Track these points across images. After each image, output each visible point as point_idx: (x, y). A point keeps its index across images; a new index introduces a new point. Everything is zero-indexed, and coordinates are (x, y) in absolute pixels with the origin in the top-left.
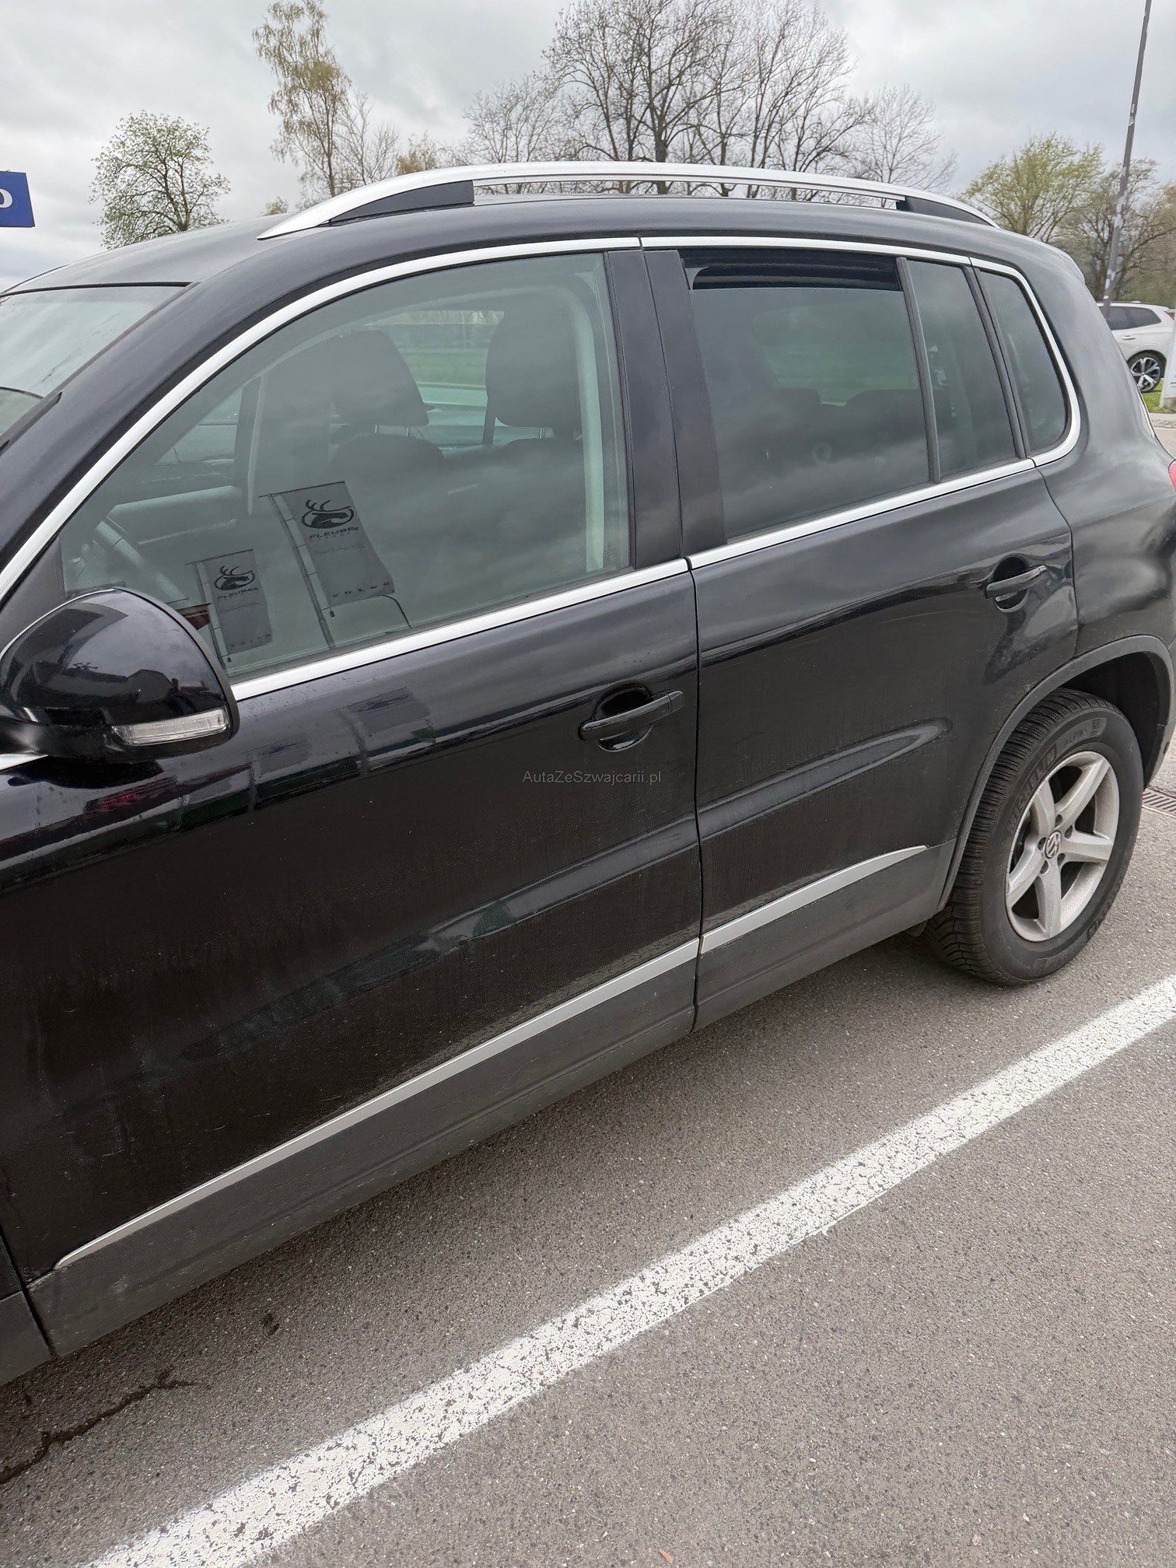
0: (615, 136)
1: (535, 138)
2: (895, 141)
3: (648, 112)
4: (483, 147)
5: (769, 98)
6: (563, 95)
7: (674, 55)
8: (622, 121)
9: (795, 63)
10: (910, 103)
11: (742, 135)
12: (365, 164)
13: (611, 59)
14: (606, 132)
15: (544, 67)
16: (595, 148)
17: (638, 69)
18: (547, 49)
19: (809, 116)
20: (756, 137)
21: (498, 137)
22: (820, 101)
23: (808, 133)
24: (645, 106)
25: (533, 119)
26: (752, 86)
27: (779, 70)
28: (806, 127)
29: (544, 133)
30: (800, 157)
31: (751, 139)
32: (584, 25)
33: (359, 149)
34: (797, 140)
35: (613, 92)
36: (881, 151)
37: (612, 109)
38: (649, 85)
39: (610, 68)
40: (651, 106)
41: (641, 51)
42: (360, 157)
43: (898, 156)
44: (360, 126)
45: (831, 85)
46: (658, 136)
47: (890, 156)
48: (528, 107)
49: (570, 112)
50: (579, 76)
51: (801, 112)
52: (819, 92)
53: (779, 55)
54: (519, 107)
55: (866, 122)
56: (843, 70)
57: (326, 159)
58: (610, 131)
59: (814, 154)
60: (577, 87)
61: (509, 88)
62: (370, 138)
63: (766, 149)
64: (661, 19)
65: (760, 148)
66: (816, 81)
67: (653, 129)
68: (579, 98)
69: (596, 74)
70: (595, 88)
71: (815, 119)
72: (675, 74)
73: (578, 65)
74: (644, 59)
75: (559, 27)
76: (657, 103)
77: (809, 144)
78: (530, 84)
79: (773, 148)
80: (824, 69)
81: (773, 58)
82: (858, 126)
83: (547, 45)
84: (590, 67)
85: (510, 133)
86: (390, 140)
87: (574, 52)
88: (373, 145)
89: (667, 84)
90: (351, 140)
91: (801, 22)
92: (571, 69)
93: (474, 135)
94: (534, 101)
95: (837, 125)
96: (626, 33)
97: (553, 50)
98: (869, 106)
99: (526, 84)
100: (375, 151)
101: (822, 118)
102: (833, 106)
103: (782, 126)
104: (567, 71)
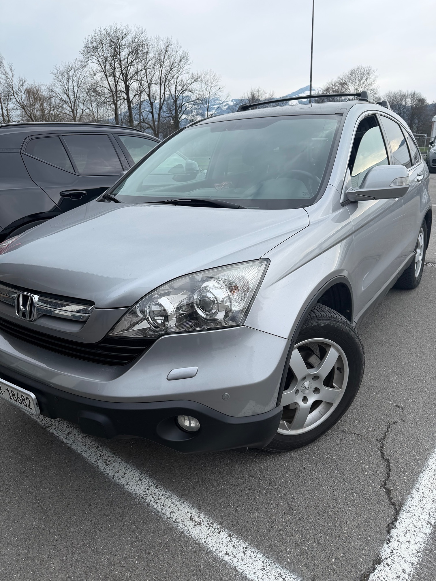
0: (109, 82)
1: (80, 82)
2: (209, 88)
3: (121, 74)
4: (59, 85)
5: (164, 72)
6: (89, 68)
7: (129, 55)
8: (111, 77)
9: (172, 60)
10: (213, 75)
11: (156, 84)
12: (14, 89)
13: (106, 55)
14: (106, 81)
15: (81, 57)
16: (103, 86)
17: (116, 59)
18: (81, 51)
19: (178, 78)
20: (161, 85)
21: (65, 81)
22: (182, 73)
23: (178, 84)
24: (120, 72)
25: (79, 76)
26: (157, 67)
27: (166, 62)
28: (178, 82)
29: (83, 80)
30: (177, 92)
31: (159, 86)
32: (94, 43)
33: (11, 84)
34: (175, 86)
35: (108, 67)
36: (205, 91)
37: (108, 74)
38: (121, 65)
39: (106, 59)
40: (122, 73)
41: (116, 54)
42: (12, 87)
43: (211, 93)
44: (11, 76)
45: (185, 68)
46: (125, 83)
47: (208, 93)
48: (76, 71)
49: (92, 73)
50: (94, 60)
51: (176, 77)
52: (181, 70)
53: (166, 57)
54: (73, 71)
55: (198, 81)
56: (189, 63)
58: (108, 81)
59: (181, 91)
60: (94, 65)
61: (68, 64)
62: (15, 81)
63: (165, 89)
64: (123, 42)
65: (163, 88)
66: (180, 66)
67: (124, 81)
68: (95, 68)
69: (101, 60)
70: (101, 65)
71: (181, 80)
72: (129, 62)
73: (94, 57)
74: (118, 56)
75: (85, 43)
76: (124, 72)
77: (179, 88)
78: (76, 63)
79: (167, 89)
80: (182, 62)
81: (164, 58)
82: (196, 82)
83: (81, 49)
84: (98, 58)
85: (69, 80)
86: (23, 81)
87: (91, 52)
88: (17, 83)
89: (127, 65)
90: (7, 80)
91: (173, 46)
92: (91, 58)
93: (55, 80)
94: (78, 69)
95: (188, 82)
96: (110, 46)
97: (84, 51)
98: (199, 75)
99: (75, 63)
100: (18, 85)
101: (183, 79)
102: (186, 75)
103: (169, 82)
104: (89, 59)
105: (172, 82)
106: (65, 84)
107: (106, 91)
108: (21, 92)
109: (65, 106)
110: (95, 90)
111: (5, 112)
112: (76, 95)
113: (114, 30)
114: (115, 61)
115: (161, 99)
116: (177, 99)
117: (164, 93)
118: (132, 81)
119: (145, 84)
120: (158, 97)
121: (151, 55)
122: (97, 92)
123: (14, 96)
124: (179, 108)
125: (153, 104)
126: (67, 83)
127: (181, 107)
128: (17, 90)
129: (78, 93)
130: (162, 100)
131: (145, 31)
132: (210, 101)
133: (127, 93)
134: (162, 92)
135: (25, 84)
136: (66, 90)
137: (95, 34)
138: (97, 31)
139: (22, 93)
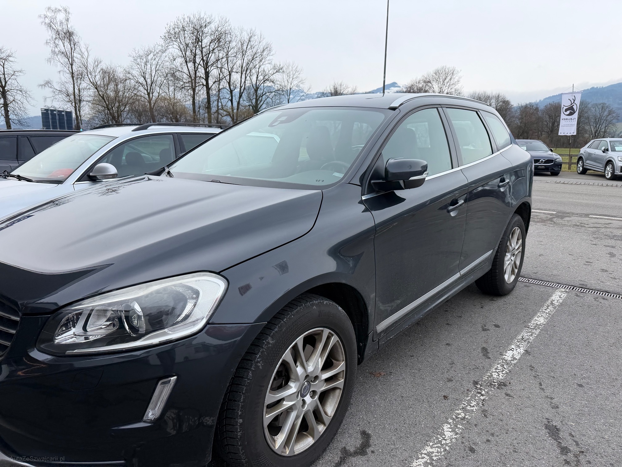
0: (189, 68)
1: (158, 66)
2: (291, 79)
3: (202, 61)
4: (137, 68)
5: (246, 60)
6: (169, 53)
7: (211, 43)
8: (191, 63)
9: (254, 50)
10: (295, 67)
11: (237, 73)
12: (88, 69)
13: (187, 42)
14: (186, 66)
15: (162, 42)
16: (182, 72)
17: (198, 46)
18: (162, 36)
19: (260, 68)
20: (242, 73)
21: (143, 64)
22: (264, 63)
23: (260, 74)
24: (201, 59)
25: (158, 60)
26: (239, 56)
27: (249, 52)
28: (259, 72)
29: (162, 64)
30: (258, 81)
31: (240, 74)
32: (176, 29)
33: (86, 64)
34: (256, 76)
35: (188, 53)
36: (286, 82)
37: (188, 59)
38: (202, 52)
39: (187, 45)
40: (203, 59)
41: (198, 40)
42: (86, 67)
43: (292, 84)
44: (86, 56)
45: (268, 58)
46: (205, 70)
47: (290, 84)
48: (155, 55)
49: (172, 58)
50: (175, 46)
51: (257, 66)
52: (263, 61)
53: (249, 47)
54: (152, 55)
55: (280, 72)
56: (272, 54)
57: (70, 66)
58: (187, 66)
59: (263, 81)
60: (174, 50)
61: (147, 48)
62: (91, 61)
63: (246, 78)
64: (206, 30)
65: (243, 76)
66: (262, 56)
67: (204, 67)
68: (175, 54)
69: (182, 46)
70: (181, 51)
71: (262, 69)
72: (211, 49)
73: (175, 43)
74: (200, 43)
75: (167, 29)
76: (205, 58)
77: (261, 78)
78: (156, 47)
79: (248, 78)
80: (265, 53)
81: (247, 48)
82: (278, 73)
83: (162, 35)
84: (179, 44)
85: (148, 64)
86: (99, 62)
87: (173, 38)
88: (92, 63)
89: (208, 52)
90: (82, 60)
91: (256, 37)
92: (172, 44)
93: (133, 63)
94: (157, 53)
95: (270, 72)
96: (193, 33)
97: (165, 36)
98: (281, 67)
99: (154, 47)
100: (93, 65)
101: (265, 69)
102: (269, 66)
103: (251, 71)
104: (170, 44)
105: (253, 71)
106: (143, 67)
107: (185, 76)
108: (95, 72)
109: (141, 88)
110: (173, 75)
111: (77, 91)
112: (153, 78)
113: (198, 18)
114: (196, 47)
115: (241, 87)
116: (258, 88)
117: (245, 82)
118: (212, 68)
119: (226, 73)
120: (238, 85)
121: (233, 44)
122: (175, 76)
123: (88, 75)
124: (259, 98)
125: (233, 92)
126: (145, 67)
127: (262, 96)
128: (92, 71)
129: (156, 77)
130: (243, 88)
131: (229, 21)
132: (291, 92)
133: (207, 79)
134: (243, 80)
135: (100, 65)
136: (144, 73)
137: (178, 21)
138: (180, 18)
139: (96, 74)
